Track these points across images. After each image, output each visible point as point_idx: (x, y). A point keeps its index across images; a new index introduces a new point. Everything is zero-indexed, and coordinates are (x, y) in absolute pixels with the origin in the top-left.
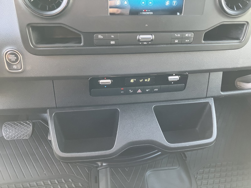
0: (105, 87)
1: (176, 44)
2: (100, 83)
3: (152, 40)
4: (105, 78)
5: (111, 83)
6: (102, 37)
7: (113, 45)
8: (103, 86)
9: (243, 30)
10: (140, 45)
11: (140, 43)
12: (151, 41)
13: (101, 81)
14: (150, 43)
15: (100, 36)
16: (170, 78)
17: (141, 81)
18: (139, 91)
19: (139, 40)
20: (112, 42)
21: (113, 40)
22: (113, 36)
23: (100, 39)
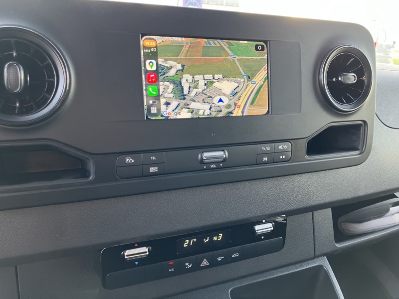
0: (137, 263)
1: (265, 163)
2: (126, 257)
3: (225, 160)
4: (136, 245)
5: (148, 253)
6: (133, 161)
7: (154, 174)
8: (131, 262)
9: (360, 134)
10: (205, 169)
11: (205, 167)
12: (222, 162)
13: (128, 253)
14: (221, 165)
15: (129, 160)
16: (257, 228)
17: (206, 241)
18: (205, 263)
19: (202, 162)
20: (153, 170)
21: (154, 164)
22: (153, 158)
23: (129, 165)
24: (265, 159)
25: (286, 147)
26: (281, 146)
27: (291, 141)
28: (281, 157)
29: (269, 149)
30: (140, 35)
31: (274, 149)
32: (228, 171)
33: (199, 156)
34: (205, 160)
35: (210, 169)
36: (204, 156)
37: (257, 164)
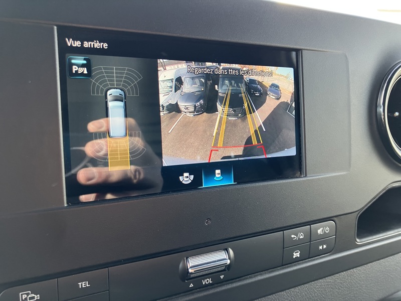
24: (296, 255)
25: (327, 230)
26: (321, 229)
27: (335, 219)
28: (321, 248)
29: (302, 237)
30: (55, 27)
31: (310, 235)
32: (234, 285)
33: (181, 265)
34: (192, 273)
35: (200, 287)
36: (191, 267)
37: (283, 265)
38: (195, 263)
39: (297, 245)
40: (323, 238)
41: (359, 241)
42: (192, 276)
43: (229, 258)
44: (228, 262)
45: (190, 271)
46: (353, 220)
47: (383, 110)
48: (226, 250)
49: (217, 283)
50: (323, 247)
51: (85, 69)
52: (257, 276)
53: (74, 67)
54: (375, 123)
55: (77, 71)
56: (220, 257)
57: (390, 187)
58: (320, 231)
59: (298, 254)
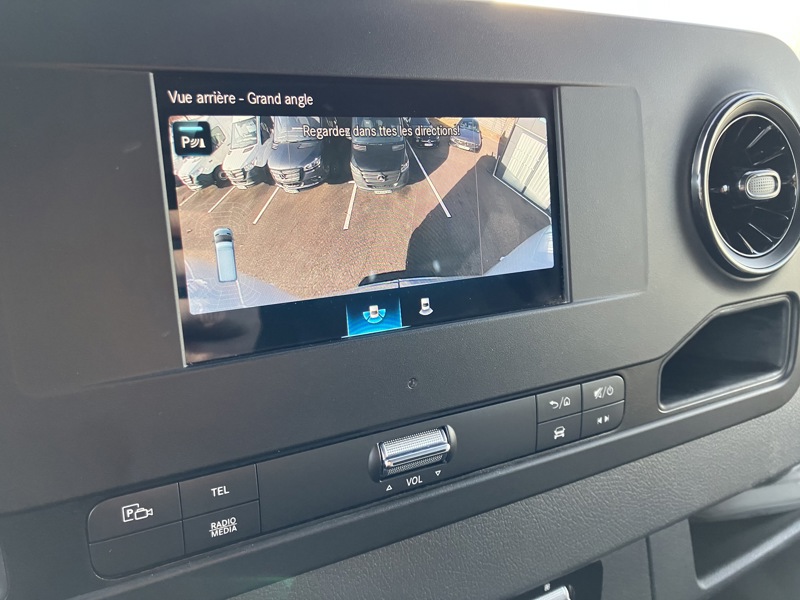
24: (559, 433)
25: (610, 391)
26: (600, 389)
27: (622, 372)
28: (600, 421)
29: (568, 404)
30: (151, 75)
31: (581, 401)
32: (459, 486)
33: (371, 456)
34: (389, 468)
35: (403, 491)
36: (387, 458)
37: (538, 451)
38: (394, 451)
39: (560, 418)
40: (604, 406)
41: (664, 408)
42: (390, 472)
43: (449, 442)
44: (448, 447)
45: (387, 463)
46: (654, 374)
47: (701, 183)
48: (444, 428)
49: (430, 483)
50: (603, 420)
51: (202, 140)
52: (496, 469)
53: (183, 138)
54: (687, 206)
55: (188, 145)
56: (433, 441)
57: (715, 314)
58: (597, 394)
59: (562, 432)
